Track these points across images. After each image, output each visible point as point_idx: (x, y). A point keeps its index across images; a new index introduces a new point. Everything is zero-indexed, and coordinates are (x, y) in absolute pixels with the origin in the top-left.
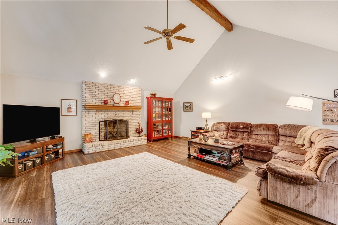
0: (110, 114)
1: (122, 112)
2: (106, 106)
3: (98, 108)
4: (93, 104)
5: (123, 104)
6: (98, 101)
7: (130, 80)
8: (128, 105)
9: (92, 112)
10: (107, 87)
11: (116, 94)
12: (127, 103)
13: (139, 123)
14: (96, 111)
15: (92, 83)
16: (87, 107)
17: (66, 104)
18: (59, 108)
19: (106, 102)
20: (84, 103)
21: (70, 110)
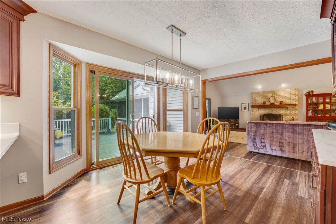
0: (268, 110)
1: (277, 109)
2: (264, 106)
3: (259, 107)
4: (257, 104)
5: (278, 103)
6: (259, 103)
7: (281, 85)
8: (282, 103)
9: (256, 110)
10: (266, 93)
11: (271, 97)
12: (281, 102)
13: (293, 117)
14: (258, 108)
15: (256, 92)
16: (253, 107)
17: (243, 106)
18: (238, 108)
19: (264, 103)
20: (252, 105)
21: (245, 108)
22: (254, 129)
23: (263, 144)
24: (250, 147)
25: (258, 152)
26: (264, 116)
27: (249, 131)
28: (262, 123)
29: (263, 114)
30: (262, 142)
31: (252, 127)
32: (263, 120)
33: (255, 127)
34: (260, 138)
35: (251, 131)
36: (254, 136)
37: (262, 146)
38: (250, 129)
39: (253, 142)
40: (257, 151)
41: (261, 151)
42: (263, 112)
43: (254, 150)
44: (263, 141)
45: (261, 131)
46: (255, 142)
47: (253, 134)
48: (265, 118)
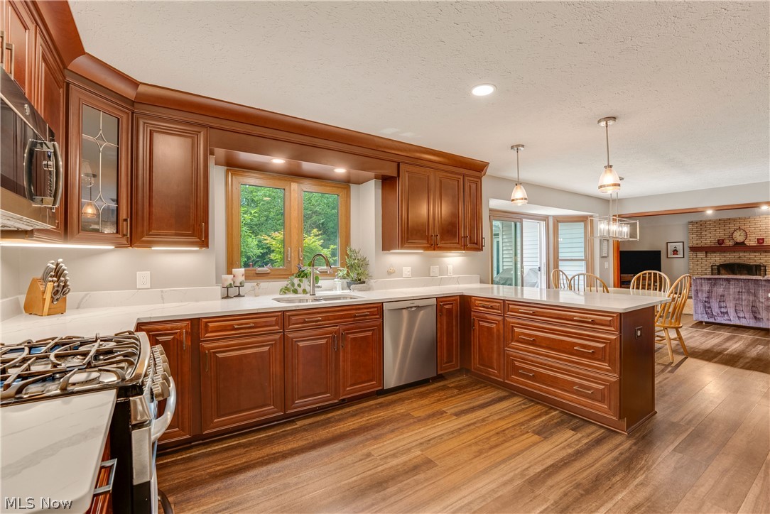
0: (730, 256)
1: (752, 254)
2: (719, 247)
3: (708, 250)
4: (703, 245)
5: (753, 242)
6: (709, 241)
8: (763, 243)
9: (701, 255)
10: (724, 222)
11: (738, 231)
12: (761, 240)
14: (706, 253)
15: (701, 221)
16: (693, 249)
17: (671, 247)
18: (660, 251)
19: (720, 242)
20: (691, 245)
21: (675, 252)
22: (706, 288)
23: (723, 310)
24: (700, 315)
25: (714, 321)
26: (721, 268)
27: (697, 290)
28: (720, 279)
29: (718, 264)
30: (720, 307)
31: (703, 284)
32: (719, 274)
33: (709, 285)
34: (718, 300)
35: (702, 291)
36: (708, 298)
37: (721, 312)
38: (698, 288)
39: (705, 307)
40: (711, 320)
41: (720, 320)
42: (718, 259)
43: (707, 320)
44: (723, 304)
45: (720, 290)
46: (709, 308)
47: (705, 295)
48: (722, 272)
